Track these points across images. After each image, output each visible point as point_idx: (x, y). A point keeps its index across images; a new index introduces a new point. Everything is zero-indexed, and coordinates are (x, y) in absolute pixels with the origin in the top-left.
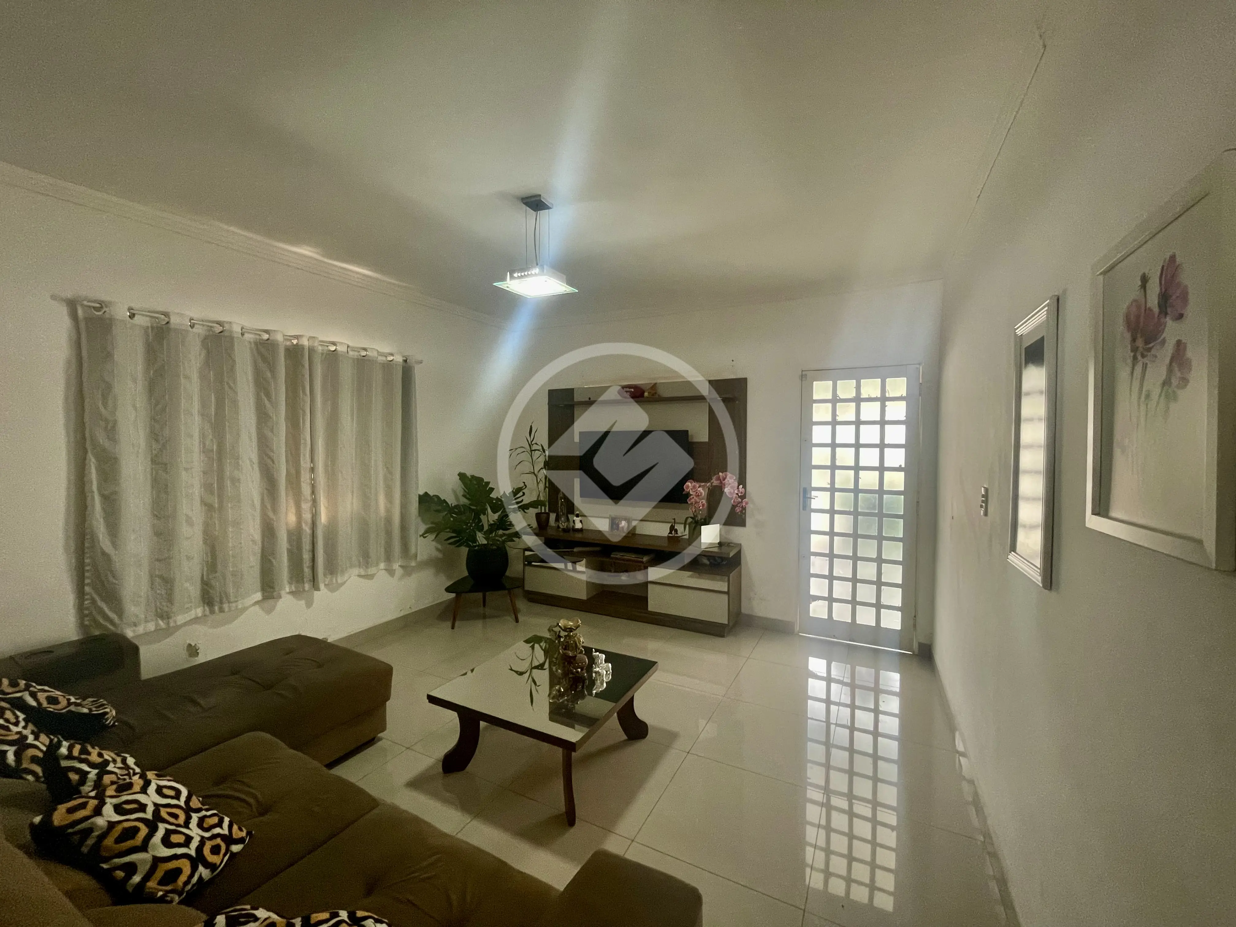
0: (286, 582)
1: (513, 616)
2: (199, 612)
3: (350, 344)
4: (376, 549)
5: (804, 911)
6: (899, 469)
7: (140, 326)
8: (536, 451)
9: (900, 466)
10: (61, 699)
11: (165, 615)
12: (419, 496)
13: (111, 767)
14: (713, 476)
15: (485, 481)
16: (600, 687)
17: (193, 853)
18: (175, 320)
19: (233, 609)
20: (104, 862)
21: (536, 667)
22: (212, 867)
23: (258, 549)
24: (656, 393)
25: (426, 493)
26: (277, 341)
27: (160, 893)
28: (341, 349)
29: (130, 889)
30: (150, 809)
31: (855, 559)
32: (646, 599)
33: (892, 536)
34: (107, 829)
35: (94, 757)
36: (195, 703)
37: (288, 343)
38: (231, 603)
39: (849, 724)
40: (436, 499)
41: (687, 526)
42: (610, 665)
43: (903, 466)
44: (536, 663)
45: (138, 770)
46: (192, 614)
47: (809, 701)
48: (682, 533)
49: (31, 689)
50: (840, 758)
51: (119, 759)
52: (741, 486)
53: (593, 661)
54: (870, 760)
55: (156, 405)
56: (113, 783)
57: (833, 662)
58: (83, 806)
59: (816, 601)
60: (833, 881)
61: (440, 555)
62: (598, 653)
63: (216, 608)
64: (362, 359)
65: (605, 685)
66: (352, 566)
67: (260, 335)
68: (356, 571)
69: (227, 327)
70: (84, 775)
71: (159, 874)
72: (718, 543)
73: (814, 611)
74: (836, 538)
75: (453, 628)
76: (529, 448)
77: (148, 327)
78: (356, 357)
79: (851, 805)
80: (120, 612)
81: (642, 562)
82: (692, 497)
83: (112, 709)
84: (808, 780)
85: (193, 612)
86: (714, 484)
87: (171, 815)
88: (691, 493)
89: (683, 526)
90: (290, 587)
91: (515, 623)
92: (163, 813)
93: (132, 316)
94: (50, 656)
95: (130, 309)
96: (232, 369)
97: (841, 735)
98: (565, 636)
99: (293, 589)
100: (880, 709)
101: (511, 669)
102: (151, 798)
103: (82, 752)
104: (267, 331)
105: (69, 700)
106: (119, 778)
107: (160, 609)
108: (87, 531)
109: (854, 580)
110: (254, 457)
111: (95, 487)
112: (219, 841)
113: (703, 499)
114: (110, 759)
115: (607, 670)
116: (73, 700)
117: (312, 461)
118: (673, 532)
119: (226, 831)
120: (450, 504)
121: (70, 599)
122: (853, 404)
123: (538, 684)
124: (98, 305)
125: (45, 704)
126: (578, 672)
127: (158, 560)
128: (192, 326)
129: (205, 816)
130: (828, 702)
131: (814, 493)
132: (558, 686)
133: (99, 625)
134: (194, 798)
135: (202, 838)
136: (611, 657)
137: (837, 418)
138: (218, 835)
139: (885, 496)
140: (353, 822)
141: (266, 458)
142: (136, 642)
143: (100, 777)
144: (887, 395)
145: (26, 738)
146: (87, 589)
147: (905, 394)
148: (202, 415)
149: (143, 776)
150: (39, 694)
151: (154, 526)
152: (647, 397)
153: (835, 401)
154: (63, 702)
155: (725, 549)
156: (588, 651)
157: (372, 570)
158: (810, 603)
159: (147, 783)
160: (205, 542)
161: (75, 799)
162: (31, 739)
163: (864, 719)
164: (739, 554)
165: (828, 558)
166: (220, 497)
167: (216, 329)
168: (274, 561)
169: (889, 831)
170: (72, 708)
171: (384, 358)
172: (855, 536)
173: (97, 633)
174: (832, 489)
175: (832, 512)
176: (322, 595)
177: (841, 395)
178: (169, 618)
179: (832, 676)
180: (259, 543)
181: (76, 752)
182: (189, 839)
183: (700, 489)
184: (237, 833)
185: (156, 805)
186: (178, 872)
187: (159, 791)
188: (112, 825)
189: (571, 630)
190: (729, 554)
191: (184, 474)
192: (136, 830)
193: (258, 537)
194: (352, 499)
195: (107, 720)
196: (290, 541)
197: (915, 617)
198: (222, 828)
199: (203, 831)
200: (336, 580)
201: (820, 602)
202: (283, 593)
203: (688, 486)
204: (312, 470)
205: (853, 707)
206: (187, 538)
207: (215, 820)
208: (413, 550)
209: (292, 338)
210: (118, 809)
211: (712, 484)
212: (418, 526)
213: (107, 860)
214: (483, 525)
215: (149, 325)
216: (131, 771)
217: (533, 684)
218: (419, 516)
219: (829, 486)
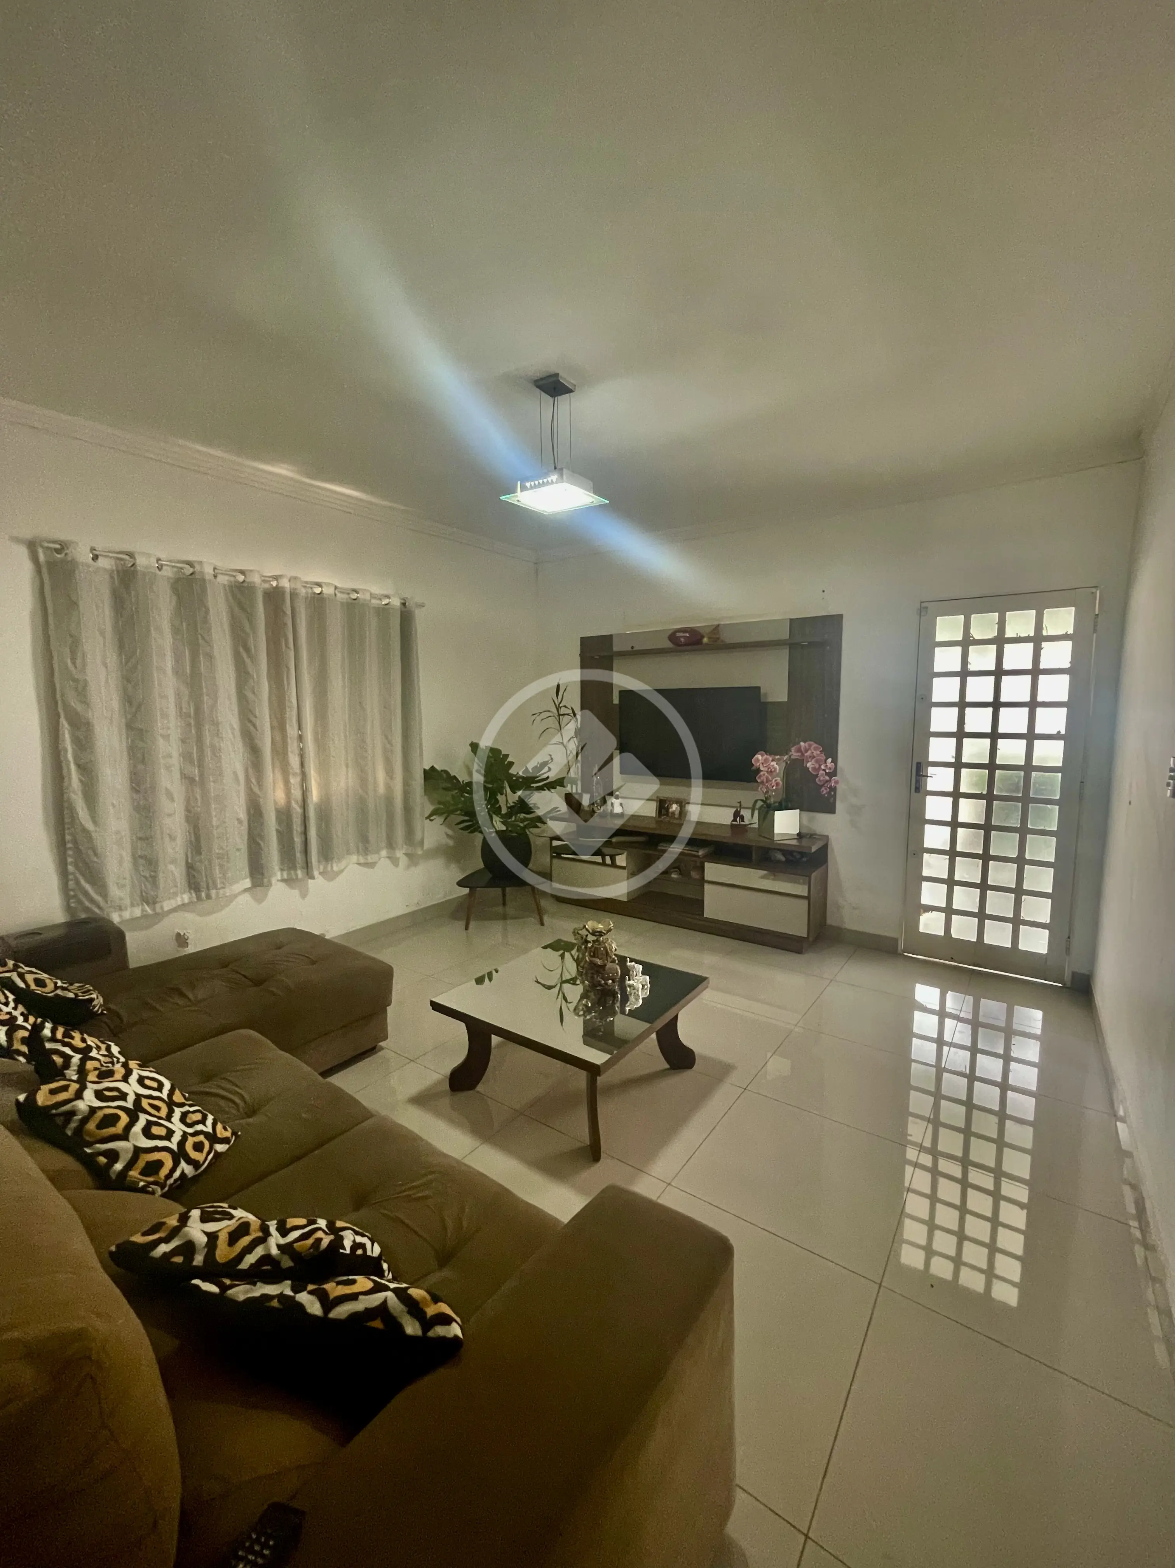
0: (277, 868)
1: (538, 917)
2: (186, 898)
3: (339, 585)
4: (376, 834)
5: (880, 1285)
6: (1056, 737)
7: (105, 570)
8: (566, 716)
9: (1059, 732)
10: (48, 981)
11: (149, 900)
12: (425, 770)
13: (94, 1053)
14: (793, 746)
15: (503, 753)
16: (635, 1004)
17: (174, 1147)
18: (141, 561)
19: (221, 896)
20: (87, 1147)
21: (567, 981)
22: (196, 1164)
23: (244, 828)
24: (718, 638)
25: (433, 767)
26: (254, 583)
27: (142, 1184)
28: (328, 591)
29: (113, 1176)
30: (131, 1098)
31: (986, 858)
32: (701, 903)
33: (1042, 828)
34: (89, 1113)
35: (77, 1042)
36: (182, 995)
37: (267, 586)
38: (219, 889)
39: (968, 1072)
40: (445, 775)
41: (756, 813)
42: (648, 978)
43: (1063, 732)
44: (567, 976)
45: (122, 1059)
46: (179, 901)
47: (914, 1039)
48: (749, 820)
49: (20, 970)
50: (953, 1113)
51: (103, 1046)
52: (830, 760)
53: (626, 972)
54: (995, 1119)
55: (127, 663)
56: (96, 1069)
57: (949, 992)
58: (65, 1088)
59: (928, 911)
60: (936, 1261)
61: (451, 843)
62: (633, 963)
63: (203, 895)
64: (351, 603)
65: (641, 1002)
66: (349, 853)
67: (234, 576)
68: (354, 858)
69: (198, 568)
70: (67, 1058)
71: (141, 1164)
72: (798, 834)
73: (926, 925)
74: (960, 831)
75: (467, 929)
76: (555, 711)
77: (113, 571)
78: (345, 601)
79: (965, 1173)
80: (105, 895)
81: (698, 856)
82: (762, 773)
83: (99, 995)
84: (909, 1138)
85: (179, 899)
86: (792, 757)
87: (151, 1105)
88: (762, 768)
89: (750, 811)
90: (282, 875)
91: (539, 926)
92: (145, 1103)
93: (95, 558)
94: (38, 938)
95: (93, 549)
96: (205, 620)
97: (955, 1085)
98: (594, 941)
99: (285, 876)
100: (1012, 1054)
101: (537, 982)
102: (132, 1088)
103: (65, 1035)
104: (242, 572)
105: (56, 983)
106: (102, 1065)
107: (145, 892)
108: (66, 805)
109: (984, 886)
110: (235, 723)
111: (70, 756)
112: (201, 1138)
113: (778, 775)
114: (94, 1045)
115: (644, 983)
116: (59, 984)
117: (300, 728)
118: (738, 819)
119: (209, 1129)
120: (461, 780)
121: (53, 881)
122: (994, 647)
123: (569, 1000)
124: (58, 546)
125: (33, 987)
126: (606, 984)
127: (140, 839)
128: (160, 567)
129: (188, 1112)
130: (940, 1042)
131: (931, 770)
132: (585, 1000)
133: (87, 910)
134: (177, 1092)
135: (185, 1132)
136: (649, 969)
137: (969, 667)
138: (201, 1132)
139: (1034, 774)
140: (343, 1132)
141: (249, 725)
142: (123, 928)
143: (83, 1062)
144: (1044, 633)
145: (15, 1018)
146: (71, 868)
147: (1071, 631)
148: (176, 673)
149: (125, 1065)
150: (26, 975)
151: (133, 800)
152: (707, 644)
153: (967, 642)
154: (50, 986)
155: (805, 842)
156: (622, 960)
157: (371, 858)
158: (920, 915)
159: (128, 1073)
160: (188, 819)
161: (58, 1081)
162: (20, 1021)
163: (990, 1067)
164: (824, 849)
165: (948, 857)
166: (201, 766)
167: (185, 571)
168: (262, 844)
169: (1016, 1208)
170: (59, 992)
171: (378, 602)
172: (987, 828)
173: (83, 916)
174: (958, 765)
175: (956, 795)
176: (317, 884)
177: (976, 633)
178: (155, 903)
179: (947, 1010)
180: (246, 823)
181: (59, 1036)
182: (170, 1134)
183: (774, 763)
184: (221, 1132)
185: (137, 1095)
186: (160, 1164)
187: (141, 1081)
188: (93, 1110)
189: (601, 934)
190: (811, 848)
191: (161, 742)
192: (117, 1118)
193: (243, 816)
194: (347, 772)
195: (94, 1007)
196: (279, 820)
197: (1069, 938)
198: (205, 1125)
199: (186, 1126)
200: (332, 867)
201: (935, 914)
202: (274, 880)
203: (758, 760)
204: (300, 738)
205: (974, 1050)
206: (169, 815)
207: (198, 1116)
208: (418, 836)
209: (271, 579)
210: (99, 1095)
211: (790, 756)
212: (423, 804)
213: (90, 1145)
214: (500, 807)
215: (114, 568)
216: (115, 1060)
217: (564, 1002)
218: (425, 794)
219: (953, 760)
